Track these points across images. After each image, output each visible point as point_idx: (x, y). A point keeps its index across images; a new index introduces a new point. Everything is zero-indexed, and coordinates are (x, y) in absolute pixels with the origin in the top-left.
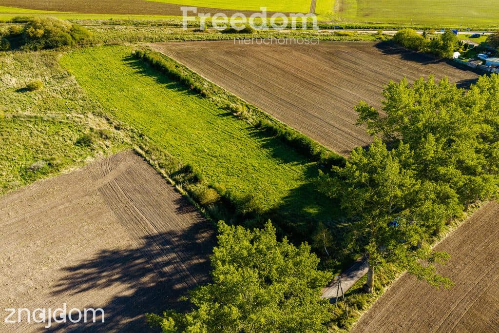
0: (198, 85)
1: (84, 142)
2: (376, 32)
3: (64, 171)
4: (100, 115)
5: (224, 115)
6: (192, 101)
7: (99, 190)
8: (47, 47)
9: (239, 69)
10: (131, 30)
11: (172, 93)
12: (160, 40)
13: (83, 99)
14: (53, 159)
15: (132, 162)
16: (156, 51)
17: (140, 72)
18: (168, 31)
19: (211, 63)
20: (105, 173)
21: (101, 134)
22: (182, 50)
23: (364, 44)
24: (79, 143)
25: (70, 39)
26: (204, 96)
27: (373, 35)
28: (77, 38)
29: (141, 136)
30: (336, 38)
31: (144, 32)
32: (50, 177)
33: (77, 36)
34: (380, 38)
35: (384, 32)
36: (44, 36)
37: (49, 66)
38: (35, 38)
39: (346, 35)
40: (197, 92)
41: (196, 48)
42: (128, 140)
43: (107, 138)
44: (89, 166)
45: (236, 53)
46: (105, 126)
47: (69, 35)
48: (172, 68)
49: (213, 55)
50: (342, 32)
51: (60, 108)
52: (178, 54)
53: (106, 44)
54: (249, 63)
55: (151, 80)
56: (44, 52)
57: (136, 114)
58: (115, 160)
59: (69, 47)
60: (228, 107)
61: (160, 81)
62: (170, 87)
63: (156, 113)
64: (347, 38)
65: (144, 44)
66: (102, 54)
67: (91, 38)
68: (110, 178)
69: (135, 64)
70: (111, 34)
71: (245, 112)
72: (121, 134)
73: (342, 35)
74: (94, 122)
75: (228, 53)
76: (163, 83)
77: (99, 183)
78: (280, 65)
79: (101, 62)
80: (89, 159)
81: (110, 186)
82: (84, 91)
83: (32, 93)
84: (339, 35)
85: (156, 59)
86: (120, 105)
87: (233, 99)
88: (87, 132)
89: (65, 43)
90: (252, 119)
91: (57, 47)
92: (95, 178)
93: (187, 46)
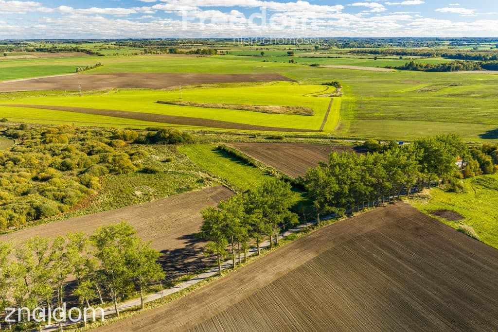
0: (252, 162)
1: (201, 181)
2: (355, 141)
3: (194, 190)
4: (205, 173)
5: (265, 175)
6: (249, 169)
7: (210, 197)
8: (170, 143)
9: (273, 156)
10: (214, 136)
11: (239, 165)
12: (230, 142)
13: (195, 166)
14: (189, 186)
15: (222, 189)
16: (229, 147)
17: (222, 156)
18: (235, 137)
19: (259, 154)
20: (212, 192)
21: (207, 179)
22: (243, 147)
23: (346, 147)
24: (198, 182)
25: (182, 139)
26: (255, 167)
27: (353, 143)
28: (186, 139)
29: (226, 180)
30: (330, 143)
31: (221, 137)
32: (188, 192)
33: (186, 138)
34: (356, 144)
35: (359, 141)
36: (168, 137)
37: (174, 151)
38: (164, 138)
39: (337, 142)
40: (252, 165)
41: (251, 146)
42: (220, 182)
43: (210, 180)
44: (204, 190)
45: (272, 149)
46: (208, 176)
47: (182, 137)
48: (238, 154)
49: (260, 149)
50: (335, 140)
51: (185, 169)
52: (241, 149)
53: (201, 142)
54: (280, 154)
55: (228, 159)
56: (169, 145)
57: (222, 173)
58: (215, 188)
59: (182, 144)
60: (267, 172)
61: (233, 160)
62: (238, 163)
63: (231, 173)
64: (337, 143)
65: (222, 143)
66: (200, 147)
67: (193, 140)
68: (214, 194)
69: (218, 153)
70: (204, 138)
71: (276, 174)
72: (216, 179)
73: (334, 142)
74: (202, 175)
75: (268, 149)
76: (234, 161)
77: (210, 195)
78: (296, 155)
79: (200, 151)
80: (203, 187)
81: (214, 196)
82: (194, 162)
83: (169, 163)
84: (332, 142)
85: (230, 150)
86: (213, 169)
87: (270, 169)
88: (200, 178)
89: (180, 141)
90: (278, 176)
91: (176, 143)
92: (208, 193)
93: (246, 145)
